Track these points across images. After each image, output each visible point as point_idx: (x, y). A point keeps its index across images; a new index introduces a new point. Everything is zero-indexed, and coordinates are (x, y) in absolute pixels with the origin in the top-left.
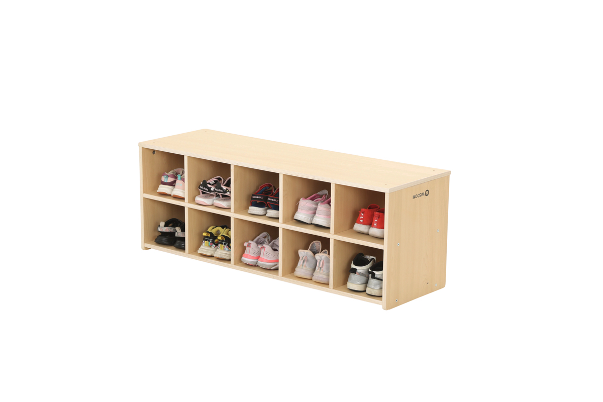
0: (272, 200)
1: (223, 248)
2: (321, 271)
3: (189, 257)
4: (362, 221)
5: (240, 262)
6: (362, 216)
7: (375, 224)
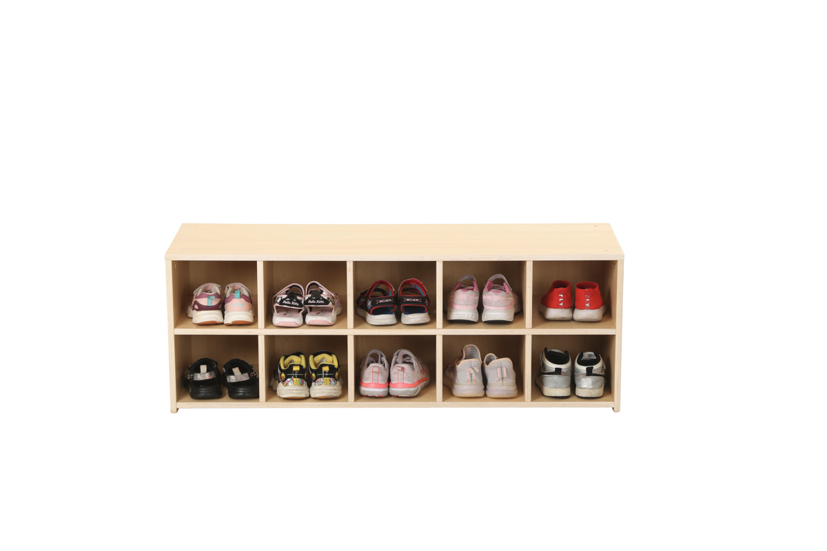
0: (414, 300)
1: (328, 382)
2: (504, 382)
3: (268, 407)
4: (561, 304)
5: (359, 395)
6: (562, 298)
7: (588, 305)
